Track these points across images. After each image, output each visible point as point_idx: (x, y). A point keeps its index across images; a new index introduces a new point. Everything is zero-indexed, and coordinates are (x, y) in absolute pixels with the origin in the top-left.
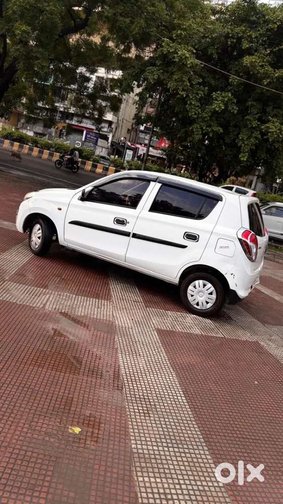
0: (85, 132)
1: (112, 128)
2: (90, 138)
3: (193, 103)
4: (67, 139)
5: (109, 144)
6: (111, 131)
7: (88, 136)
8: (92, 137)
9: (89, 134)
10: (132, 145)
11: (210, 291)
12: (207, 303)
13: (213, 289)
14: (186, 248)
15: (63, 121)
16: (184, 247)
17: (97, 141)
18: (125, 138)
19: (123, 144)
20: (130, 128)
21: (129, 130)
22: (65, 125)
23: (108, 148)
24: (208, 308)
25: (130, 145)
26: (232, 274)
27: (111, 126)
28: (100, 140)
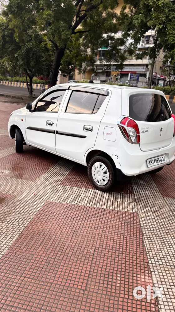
0: (129, 75)
1: (149, 69)
2: (133, 78)
3: (171, 32)
4: (120, 81)
5: (147, 79)
6: (148, 70)
7: (132, 76)
8: (135, 77)
9: (132, 75)
10: (161, 77)
11: (104, 171)
12: (104, 180)
13: (106, 168)
14: (86, 138)
15: (117, 70)
16: (85, 137)
17: (138, 79)
18: (156, 73)
19: (155, 77)
20: (162, 66)
21: (161, 67)
22: (119, 73)
23: (146, 82)
24: (105, 184)
25: (160, 77)
26: (116, 156)
27: (148, 67)
28: (140, 78)
